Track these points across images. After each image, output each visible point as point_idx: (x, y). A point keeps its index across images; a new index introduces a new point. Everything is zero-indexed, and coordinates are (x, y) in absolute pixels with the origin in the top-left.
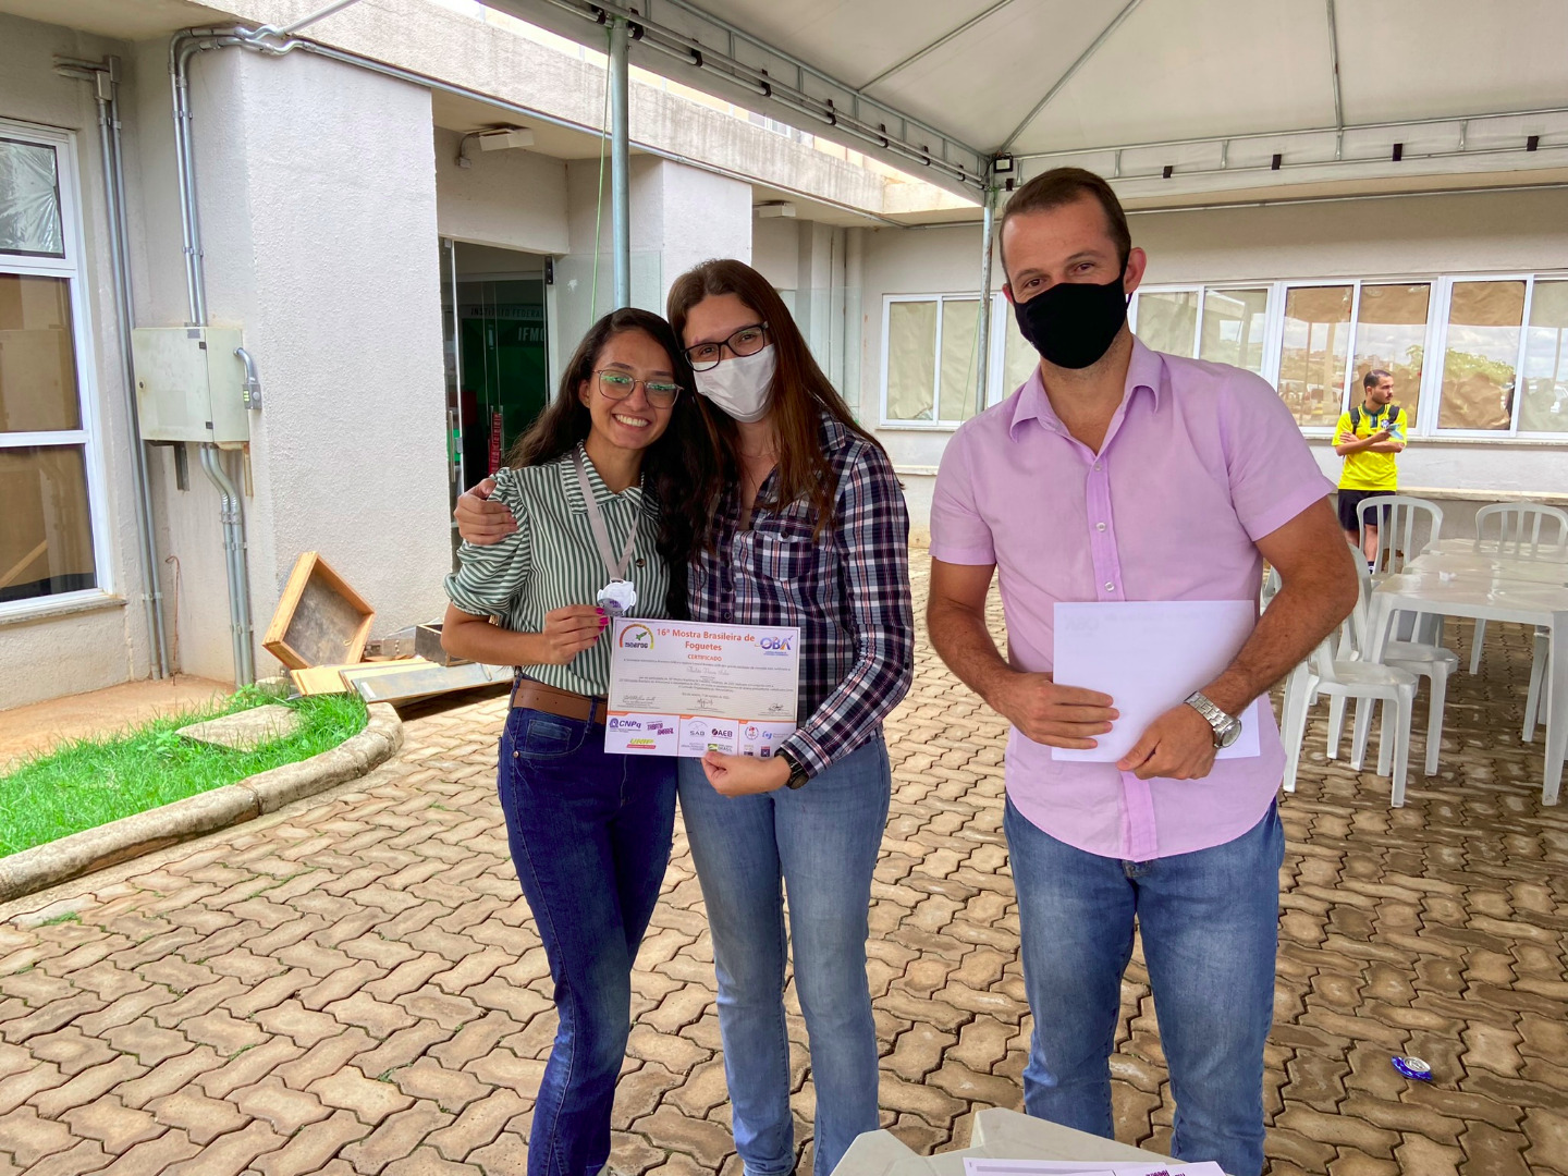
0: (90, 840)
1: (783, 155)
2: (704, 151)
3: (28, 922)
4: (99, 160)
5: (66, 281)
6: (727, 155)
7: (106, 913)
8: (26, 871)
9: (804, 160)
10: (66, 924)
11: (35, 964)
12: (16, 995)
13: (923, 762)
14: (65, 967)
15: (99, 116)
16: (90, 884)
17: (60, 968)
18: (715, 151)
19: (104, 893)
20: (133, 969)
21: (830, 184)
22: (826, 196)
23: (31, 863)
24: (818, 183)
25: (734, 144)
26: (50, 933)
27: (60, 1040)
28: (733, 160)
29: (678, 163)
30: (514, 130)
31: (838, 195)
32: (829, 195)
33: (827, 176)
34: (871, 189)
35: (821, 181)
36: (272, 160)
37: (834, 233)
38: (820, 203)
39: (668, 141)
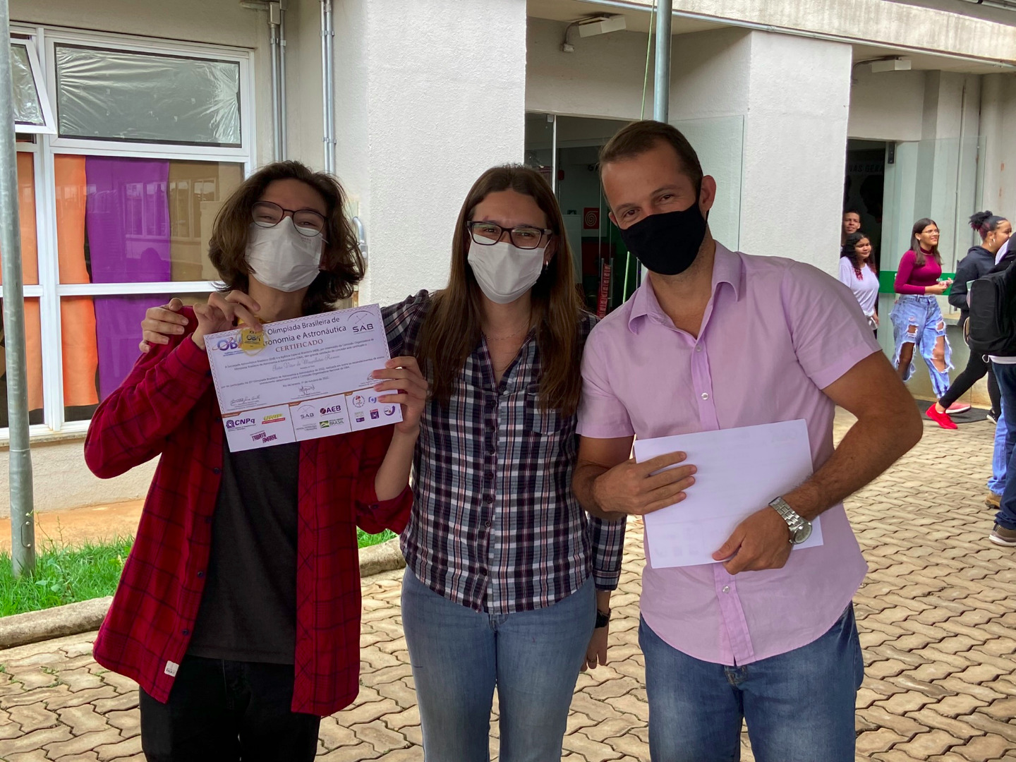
1: (890, 12)
2: (797, 18)
4: (269, 71)
6: (823, 19)
9: (915, 16)
13: (899, 614)
15: (271, 37)
18: (810, 17)
21: (947, 36)
22: (942, 48)
24: (932, 36)
25: (831, 7)
28: (830, 23)
29: (767, 32)
30: (608, 18)
31: (958, 47)
32: (947, 47)
33: (945, 29)
34: (1001, 37)
35: (937, 33)
36: (388, 66)
37: (965, 81)
38: (935, 56)
39: (757, 13)
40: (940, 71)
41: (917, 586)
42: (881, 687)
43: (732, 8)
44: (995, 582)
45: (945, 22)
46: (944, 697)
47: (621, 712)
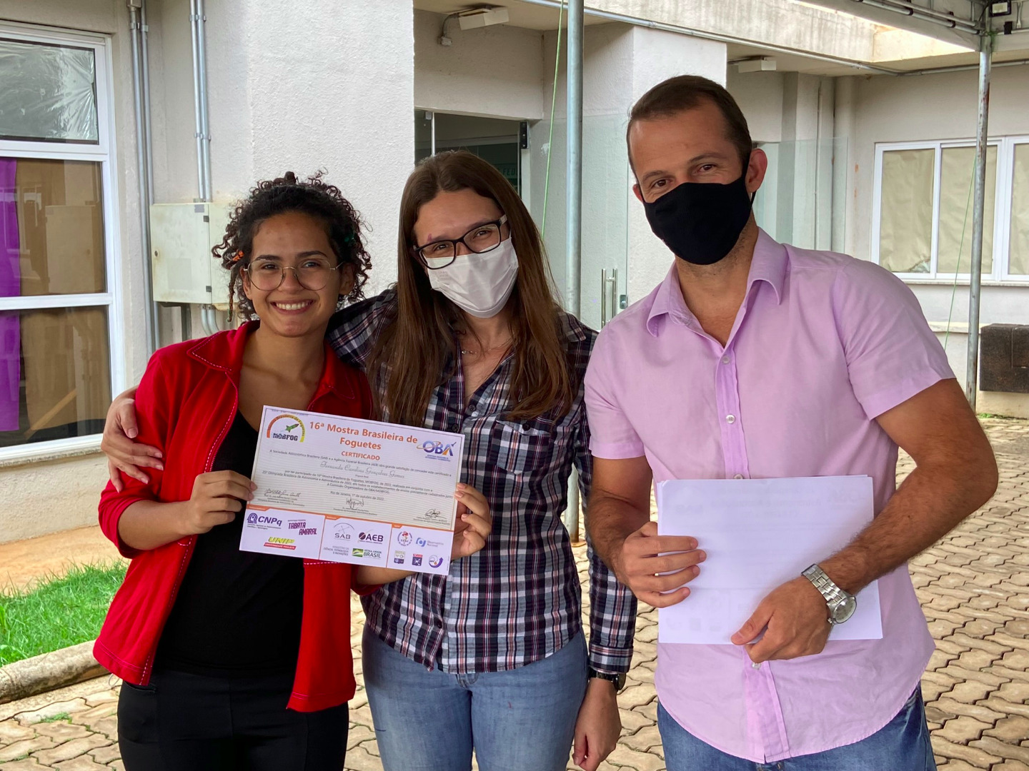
0: (86, 651)
1: (760, 11)
2: (676, 15)
3: (29, 719)
4: (130, 60)
5: (99, 164)
6: (700, 17)
7: (92, 715)
8: (32, 675)
9: (783, 15)
10: (59, 722)
11: (30, 754)
14: (54, 758)
15: (131, 22)
16: (82, 690)
17: (49, 758)
18: (687, 14)
19: (92, 699)
20: (107, 764)
21: (812, 37)
22: (807, 49)
23: (36, 668)
24: (799, 36)
25: (708, 5)
26: (45, 729)
28: (707, 21)
29: (648, 28)
30: (490, 9)
31: (821, 48)
32: (811, 48)
33: (809, 29)
34: (859, 39)
35: (802, 34)
36: (270, 55)
37: (821, 83)
38: (801, 56)
39: (638, 8)
40: (797, 72)
43: (615, 2)
44: (941, 589)
45: (810, 22)
46: (945, 721)
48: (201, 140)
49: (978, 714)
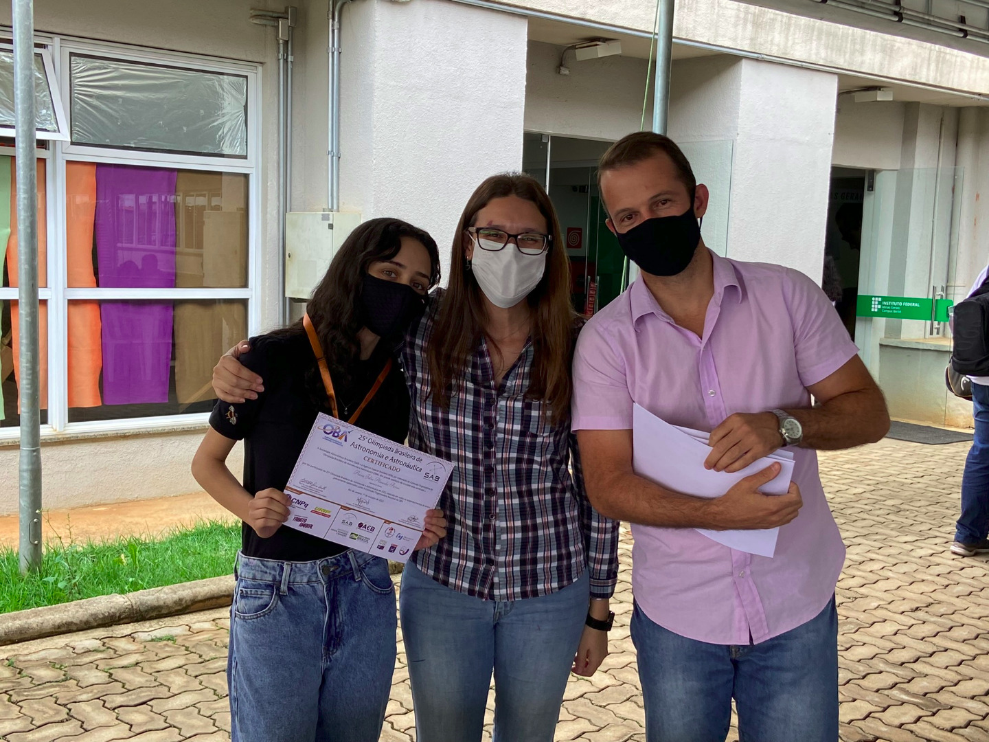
0: (195, 588)
1: (874, 45)
2: (786, 47)
3: (142, 638)
4: (277, 85)
5: (246, 176)
6: (810, 50)
7: (193, 639)
8: (149, 602)
9: (899, 48)
10: (165, 642)
11: (137, 663)
12: (119, 680)
13: (889, 628)
14: (155, 668)
15: (279, 52)
16: (189, 619)
17: (151, 668)
18: (798, 47)
19: (196, 627)
20: (196, 677)
21: (928, 69)
22: (923, 81)
23: (153, 597)
24: (915, 69)
25: (819, 38)
26: (153, 646)
27: (136, 711)
28: (817, 54)
29: (757, 60)
30: (604, 42)
31: (938, 80)
32: (928, 80)
33: (926, 62)
34: (980, 70)
35: (919, 66)
36: (393, 83)
37: (943, 113)
38: (918, 88)
39: (748, 42)
40: (919, 103)
41: (905, 601)
42: (877, 699)
43: (724, 36)
44: (979, 599)
45: (927, 55)
46: (939, 710)
47: (623, 718)
48: (332, 157)
49: (972, 707)
